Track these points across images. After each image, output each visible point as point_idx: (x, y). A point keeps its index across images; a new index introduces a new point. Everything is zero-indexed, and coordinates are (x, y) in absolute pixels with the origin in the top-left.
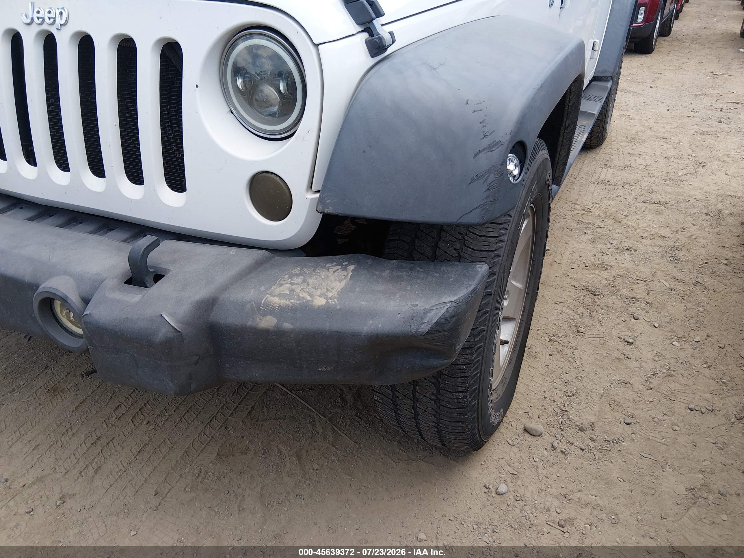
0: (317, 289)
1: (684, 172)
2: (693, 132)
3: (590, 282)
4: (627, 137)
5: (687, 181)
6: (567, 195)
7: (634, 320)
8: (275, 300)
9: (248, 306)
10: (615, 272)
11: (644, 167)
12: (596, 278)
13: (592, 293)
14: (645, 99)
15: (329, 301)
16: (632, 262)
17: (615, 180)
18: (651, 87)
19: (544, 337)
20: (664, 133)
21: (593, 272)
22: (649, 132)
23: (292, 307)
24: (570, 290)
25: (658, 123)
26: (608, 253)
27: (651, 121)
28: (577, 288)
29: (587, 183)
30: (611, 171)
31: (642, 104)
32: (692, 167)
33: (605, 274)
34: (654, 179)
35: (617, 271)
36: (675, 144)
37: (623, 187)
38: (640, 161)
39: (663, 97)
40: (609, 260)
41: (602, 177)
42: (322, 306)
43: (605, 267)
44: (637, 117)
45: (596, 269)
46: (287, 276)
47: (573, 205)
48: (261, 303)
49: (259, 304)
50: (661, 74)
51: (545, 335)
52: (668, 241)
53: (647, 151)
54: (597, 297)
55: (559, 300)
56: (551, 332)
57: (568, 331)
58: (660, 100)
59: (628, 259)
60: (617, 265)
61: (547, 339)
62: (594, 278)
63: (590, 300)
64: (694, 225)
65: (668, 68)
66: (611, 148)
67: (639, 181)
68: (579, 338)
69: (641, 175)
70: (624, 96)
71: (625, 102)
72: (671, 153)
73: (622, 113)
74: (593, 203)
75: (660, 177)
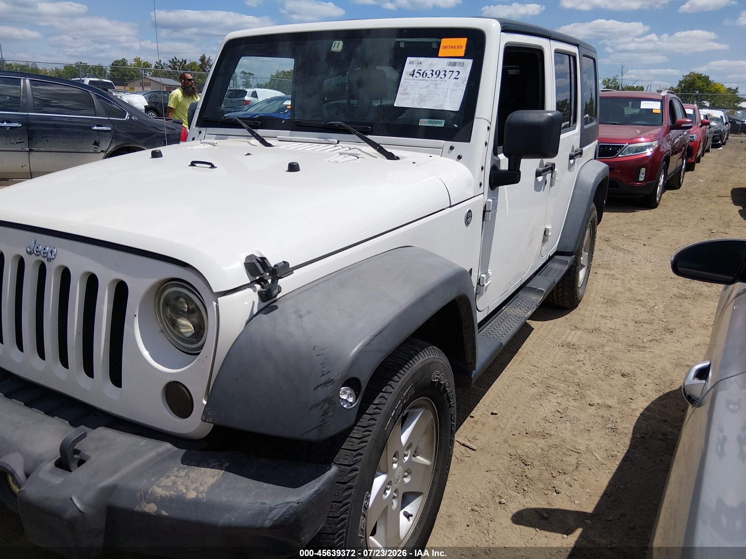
0: (194, 483)
1: (650, 338)
2: (671, 294)
3: (525, 450)
4: (604, 298)
5: (650, 347)
6: (530, 357)
7: (555, 494)
8: (159, 491)
9: (138, 494)
10: (551, 441)
11: (612, 331)
12: (533, 447)
13: (523, 463)
14: (635, 257)
15: (199, 494)
16: (571, 432)
17: (580, 344)
18: (645, 245)
19: (468, 506)
20: (643, 295)
21: (531, 440)
22: (628, 294)
23: (170, 497)
24: (505, 457)
25: (639, 284)
26: (551, 421)
27: (634, 282)
28: (511, 456)
29: (552, 345)
30: (579, 333)
31: (630, 263)
32: (659, 333)
33: (542, 443)
34: (618, 344)
35: (555, 440)
36: (650, 307)
37: (585, 351)
38: (610, 324)
39: (653, 256)
40: (551, 429)
41: (569, 340)
42: (192, 499)
43: (544, 435)
44: (620, 277)
45: (535, 438)
46: (176, 469)
47: (533, 368)
48: (148, 492)
49: (146, 493)
50: (659, 230)
51: (469, 504)
52: (612, 412)
53: (619, 314)
54: (527, 467)
55: (492, 469)
56: (475, 501)
57: (490, 502)
58: (649, 260)
59: (568, 428)
60: (556, 434)
61: (469, 508)
62: (531, 447)
63: (520, 470)
64: (643, 396)
65: (668, 224)
66: (586, 310)
67: (603, 346)
68: (499, 509)
69: (606, 339)
70: (615, 253)
71: (614, 260)
72: (644, 316)
73: (608, 272)
74: (552, 367)
75: (624, 342)
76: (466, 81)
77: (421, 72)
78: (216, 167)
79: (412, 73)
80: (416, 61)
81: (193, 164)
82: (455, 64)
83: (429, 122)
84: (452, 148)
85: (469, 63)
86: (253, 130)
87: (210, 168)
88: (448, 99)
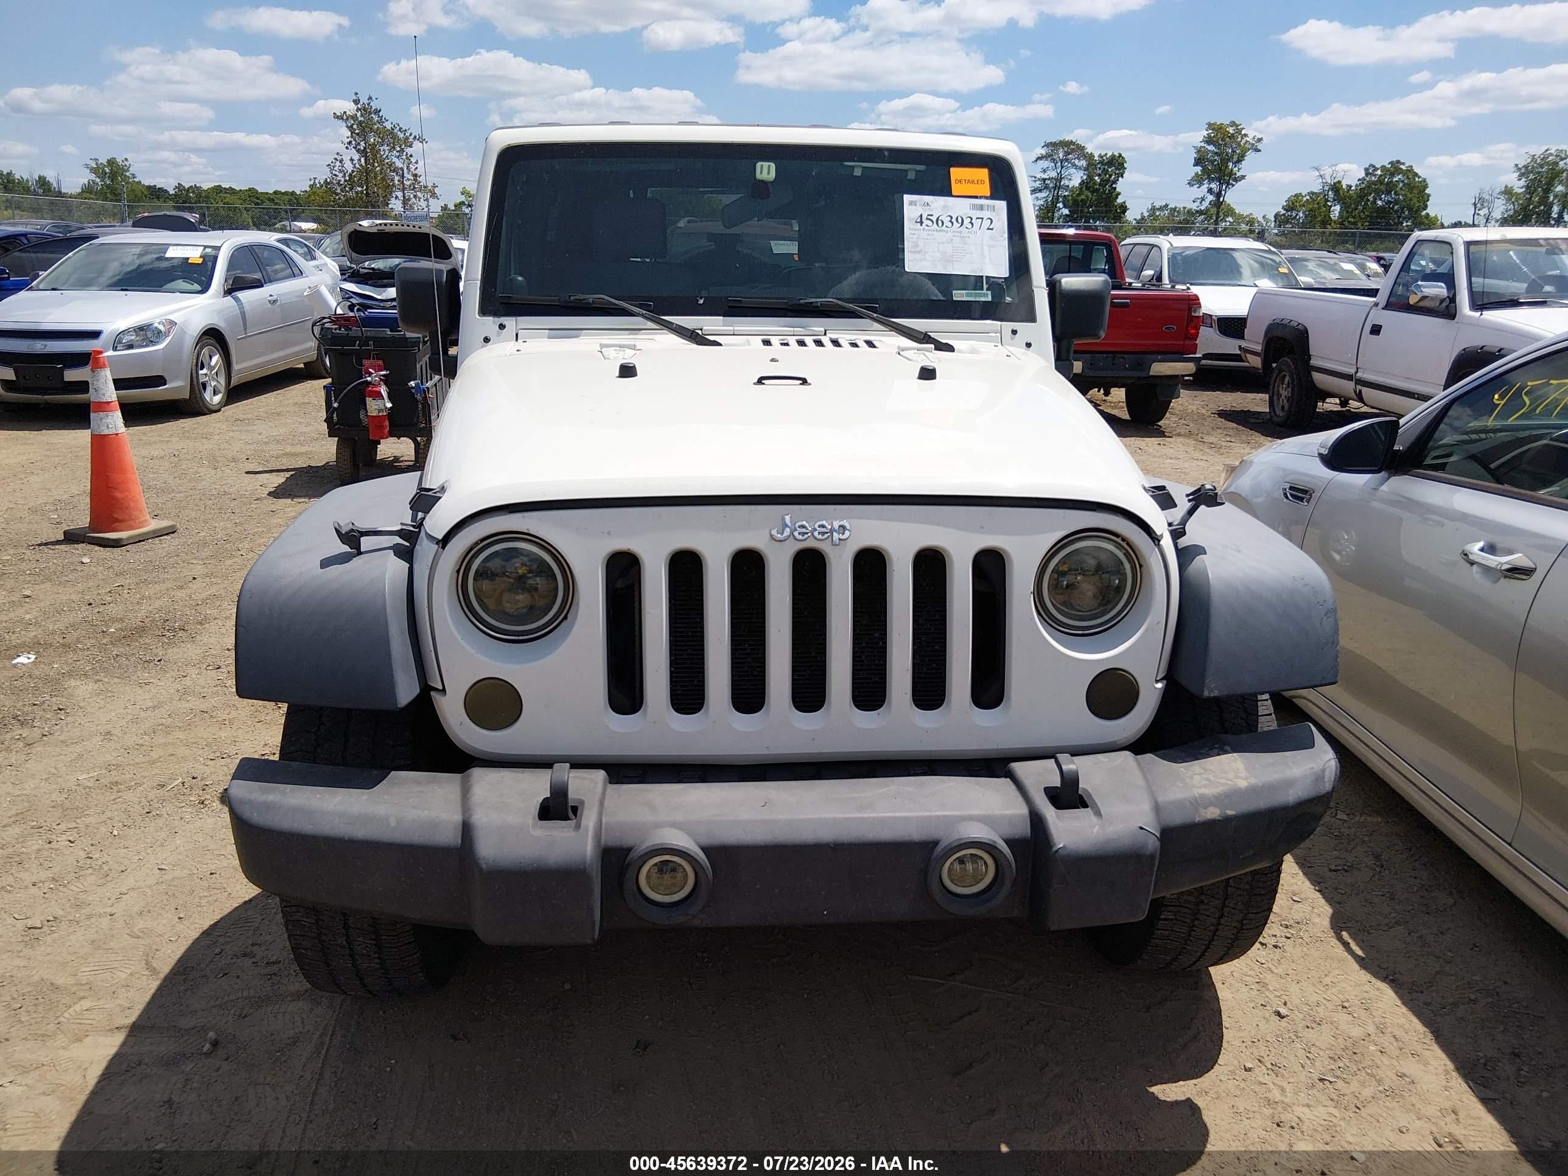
8: (1206, 791)
23: (1224, 794)
48: (1196, 797)
49: (1195, 799)
76: (1004, 233)
77: (934, 219)
78: (810, 384)
79: (919, 220)
80: (920, 200)
81: (760, 381)
82: (981, 208)
83: (968, 295)
84: (1014, 332)
85: (1002, 205)
86: (662, 317)
87: (801, 384)
88: (987, 260)
